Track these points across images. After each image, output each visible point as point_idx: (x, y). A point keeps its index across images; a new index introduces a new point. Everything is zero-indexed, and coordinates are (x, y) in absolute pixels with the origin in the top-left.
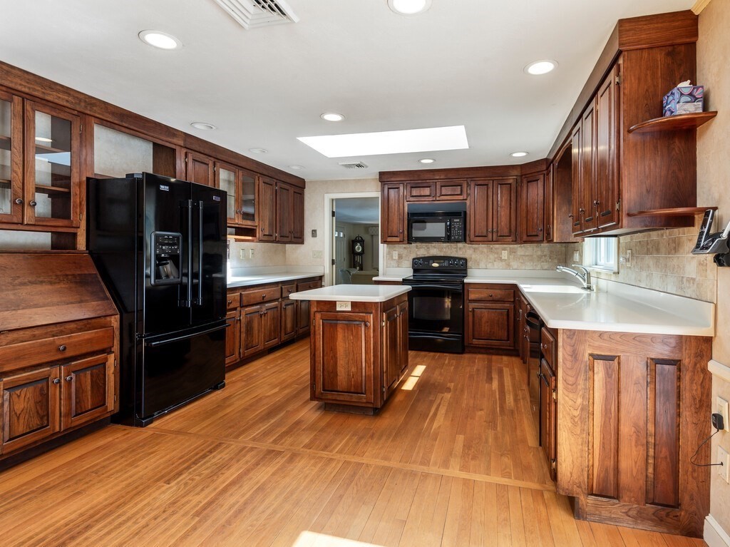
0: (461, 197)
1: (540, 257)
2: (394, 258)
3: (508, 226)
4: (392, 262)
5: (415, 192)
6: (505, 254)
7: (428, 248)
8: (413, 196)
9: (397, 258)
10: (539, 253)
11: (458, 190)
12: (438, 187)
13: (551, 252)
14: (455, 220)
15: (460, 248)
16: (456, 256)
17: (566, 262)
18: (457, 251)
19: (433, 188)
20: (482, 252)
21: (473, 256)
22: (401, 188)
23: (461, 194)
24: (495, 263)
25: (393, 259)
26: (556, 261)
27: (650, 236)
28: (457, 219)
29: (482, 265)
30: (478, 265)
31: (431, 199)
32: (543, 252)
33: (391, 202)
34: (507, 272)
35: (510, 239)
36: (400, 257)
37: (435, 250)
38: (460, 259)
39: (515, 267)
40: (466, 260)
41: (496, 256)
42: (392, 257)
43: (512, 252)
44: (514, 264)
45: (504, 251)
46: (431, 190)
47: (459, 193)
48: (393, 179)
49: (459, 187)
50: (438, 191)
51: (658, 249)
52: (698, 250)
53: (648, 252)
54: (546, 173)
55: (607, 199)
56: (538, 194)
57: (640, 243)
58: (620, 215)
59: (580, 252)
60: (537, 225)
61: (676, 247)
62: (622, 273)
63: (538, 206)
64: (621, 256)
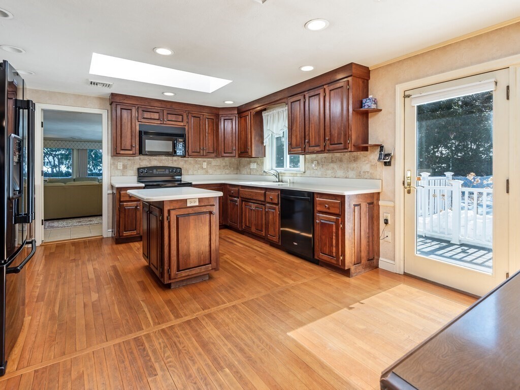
0: (182, 124)
1: (224, 167)
2: (119, 168)
3: (212, 147)
4: (116, 171)
5: (147, 115)
6: (205, 165)
7: (150, 160)
8: (144, 118)
9: (122, 168)
10: (224, 164)
11: (180, 118)
12: (165, 114)
13: (230, 163)
14: (180, 140)
15: (175, 161)
16: (172, 166)
17: (237, 169)
18: (173, 163)
19: (161, 114)
20: (190, 163)
21: (184, 166)
22: (134, 110)
23: (182, 122)
24: (199, 171)
25: (117, 169)
26: (232, 169)
27: (334, 155)
28: (180, 139)
29: (190, 172)
30: (188, 172)
31: (159, 122)
32: (226, 163)
33: (124, 121)
34: (206, 176)
35: (213, 155)
36: (125, 167)
37: (156, 161)
38: (177, 168)
39: (211, 173)
40: (181, 169)
41: (199, 166)
42: (117, 167)
43: (209, 163)
44: (210, 171)
45: (205, 163)
46: (159, 115)
47: (181, 120)
48: (125, 101)
49: (181, 116)
50: (165, 117)
51: (341, 160)
52: (382, 160)
53: (332, 162)
54: (237, 115)
55: (339, 138)
56: (232, 128)
57: (325, 157)
58: (350, 145)
59: (259, 163)
60: (232, 147)
61: (356, 159)
62: (308, 172)
63: (232, 135)
64: (307, 164)
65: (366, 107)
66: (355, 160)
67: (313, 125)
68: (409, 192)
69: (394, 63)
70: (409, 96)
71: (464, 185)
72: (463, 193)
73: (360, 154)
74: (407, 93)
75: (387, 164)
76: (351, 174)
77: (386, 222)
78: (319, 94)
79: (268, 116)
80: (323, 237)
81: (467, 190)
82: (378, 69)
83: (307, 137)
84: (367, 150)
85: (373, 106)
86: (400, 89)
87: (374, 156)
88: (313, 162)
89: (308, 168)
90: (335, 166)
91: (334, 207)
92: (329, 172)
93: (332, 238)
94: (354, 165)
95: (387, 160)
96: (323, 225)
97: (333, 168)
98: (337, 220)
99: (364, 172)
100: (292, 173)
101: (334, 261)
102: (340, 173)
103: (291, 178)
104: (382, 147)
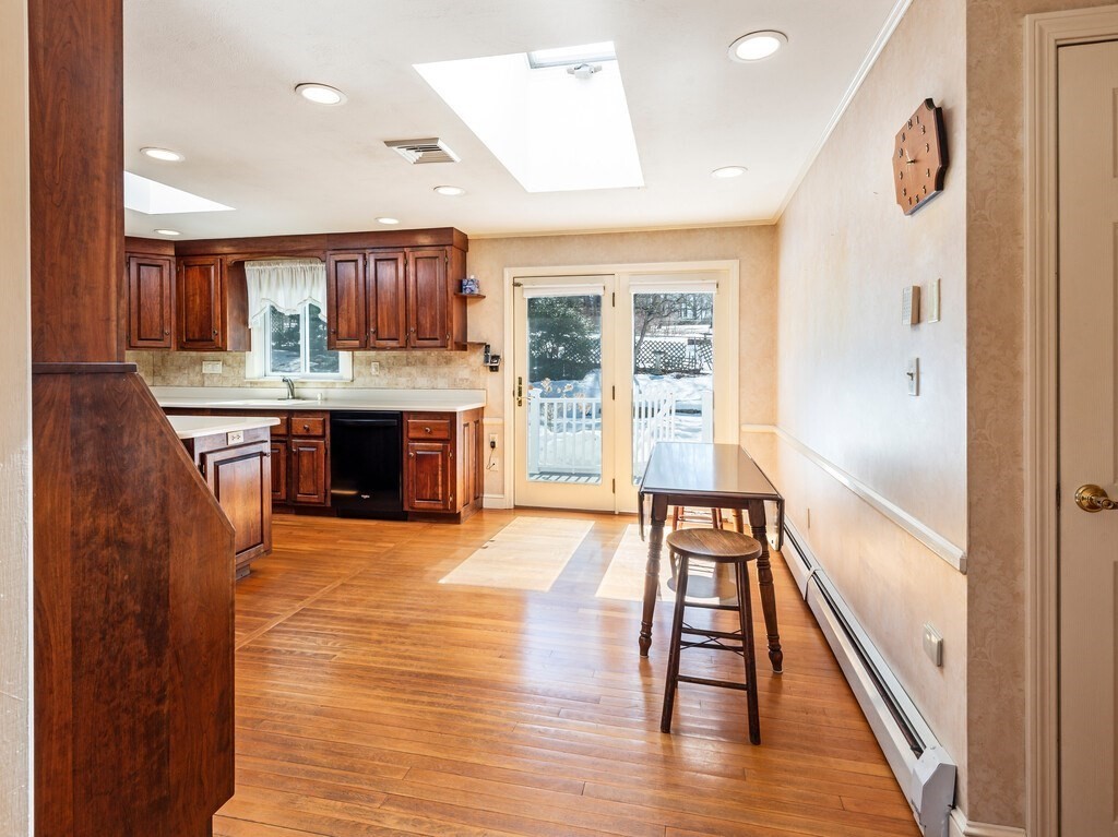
17: (154, 373)
51: (423, 362)
52: (489, 364)
53: (408, 364)
54: (174, 259)
55: (433, 330)
56: (161, 285)
57: (395, 357)
58: (449, 343)
59: (230, 362)
60: (162, 326)
61: (448, 361)
62: (359, 381)
63: (161, 301)
64: (357, 368)
65: (468, 291)
66: (447, 363)
67: (385, 307)
68: (520, 403)
69: (501, 239)
70: (519, 285)
71: (542, 395)
72: (542, 405)
73: (456, 354)
74: (517, 280)
75: (494, 369)
76: (441, 382)
77: (493, 445)
78: (396, 259)
79: (260, 272)
80: (422, 476)
81: (546, 401)
82: (480, 240)
83: (372, 324)
84: (466, 350)
85: (476, 292)
86: (509, 274)
87: (477, 358)
88: (370, 364)
89: (360, 373)
90: (413, 370)
91: (439, 430)
92: (403, 380)
93: (437, 474)
94: (445, 370)
95: (493, 363)
96: (419, 458)
97: (410, 374)
98: (445, 448)
99: (462, 380)
100: (322, 383)
101: (439, 506)
102: (422, 381)
103: (322, 391)
104: (488, 347)
